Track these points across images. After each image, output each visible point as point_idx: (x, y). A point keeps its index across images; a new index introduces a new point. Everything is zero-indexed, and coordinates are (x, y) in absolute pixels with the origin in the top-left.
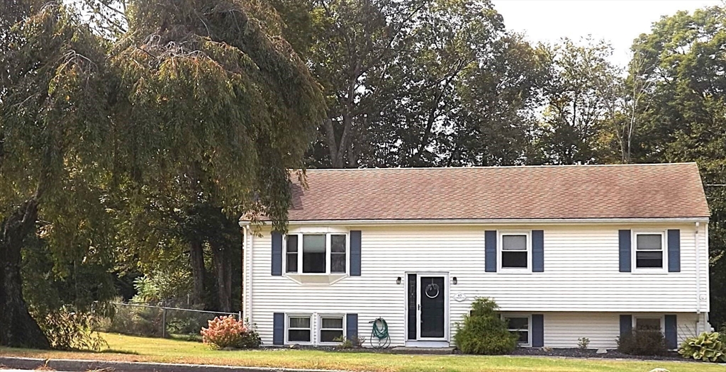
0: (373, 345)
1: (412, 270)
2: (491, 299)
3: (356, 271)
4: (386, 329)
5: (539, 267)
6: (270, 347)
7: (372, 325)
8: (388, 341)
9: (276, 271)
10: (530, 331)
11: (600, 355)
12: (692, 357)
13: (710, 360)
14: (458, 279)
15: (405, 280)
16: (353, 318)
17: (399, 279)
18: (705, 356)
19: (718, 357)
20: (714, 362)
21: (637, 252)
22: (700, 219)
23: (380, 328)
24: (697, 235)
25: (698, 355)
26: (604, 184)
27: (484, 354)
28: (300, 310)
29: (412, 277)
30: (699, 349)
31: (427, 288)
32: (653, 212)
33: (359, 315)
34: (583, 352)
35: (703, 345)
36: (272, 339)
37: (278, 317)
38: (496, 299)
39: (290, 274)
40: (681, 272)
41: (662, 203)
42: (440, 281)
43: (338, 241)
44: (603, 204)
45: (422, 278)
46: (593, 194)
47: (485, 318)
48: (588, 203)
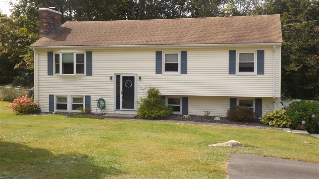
0: (98, 112)
1: (118, 73)
2: (156, 89)
3: (90, 73)
4: (105, 104)
5: (184, 71)
6: (47, 113)
7: (97, 101)
8: (105, 110)
9: (50, 73)
10: (181, 106)
11: (215, 121)
12: (268, 124)
13: (279, 126)
14: (141, 78)
15: (115, 78)
16: (88, 98)
17: (111, 77)
18: (276, 124)
19: (284, 125)
20: (281, 127)
21: (239, 63)
22: (277, 44)
23: (101, 103)
24: (274, 53)
25: (272, 123)
26: (226, 26)
27: (150, 119)
28: (62, 93)
29: (118, 76)
30: (273, 119)
31: (126, 82)
32: (249, 40)
33: (91, 96)
34: (207, 119)
35: (275, 117)
36: (48, 109)
37: (51, 97)
38: (159, 89)
39: (57, 74)
40: (264, 75)
41: (255, 35)
42: (132, 78)
43: (80, 57)
44: (222, 36)
45: (123, 77)
46: (218, 31)
47: (152, 99)
48: (214, 36)
